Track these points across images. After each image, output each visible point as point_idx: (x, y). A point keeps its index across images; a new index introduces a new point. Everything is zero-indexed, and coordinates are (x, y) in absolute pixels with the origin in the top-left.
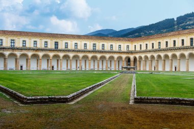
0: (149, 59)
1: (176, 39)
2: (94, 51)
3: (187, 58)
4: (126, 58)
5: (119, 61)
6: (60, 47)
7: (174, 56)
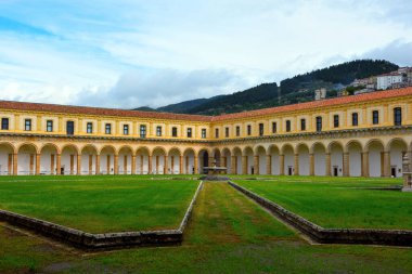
0: (243, 154)
1: (291, 119)
2: (143, 139)
3: (311, 152)
4: (201, 151)
5: (187, 158)
6: (76, 133)
7: (288, 148)
